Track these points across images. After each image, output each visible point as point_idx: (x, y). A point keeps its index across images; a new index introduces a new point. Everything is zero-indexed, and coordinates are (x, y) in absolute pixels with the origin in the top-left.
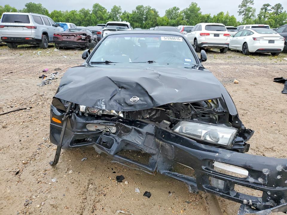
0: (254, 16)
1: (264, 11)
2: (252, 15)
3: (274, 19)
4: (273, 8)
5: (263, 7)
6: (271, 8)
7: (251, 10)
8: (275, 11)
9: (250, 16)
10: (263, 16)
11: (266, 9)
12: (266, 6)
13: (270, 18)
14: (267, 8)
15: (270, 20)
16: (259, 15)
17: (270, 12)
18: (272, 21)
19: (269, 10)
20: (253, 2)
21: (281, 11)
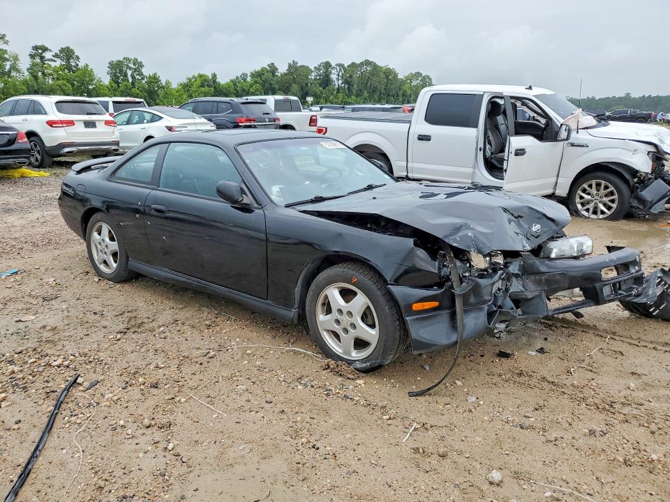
0: (18, 71)
1: (38, 60)
2: (14, 68)
3: (68, 81)
4: (56, 56)
5: (34, 52)
6: (53, 56)
7: (6, 56)
8: (64, 63)
9: (10, 71)
10: (40, 74)
11: (42, 58)
12: (40, 51)
13: (58, 79)
14: (44, 54)
15: (60, 82)
16: (31, 69)
17: (53, 64)
18: (64, 85)
19: (49, 60)
20: (6, 39)
21: (77, 65)
